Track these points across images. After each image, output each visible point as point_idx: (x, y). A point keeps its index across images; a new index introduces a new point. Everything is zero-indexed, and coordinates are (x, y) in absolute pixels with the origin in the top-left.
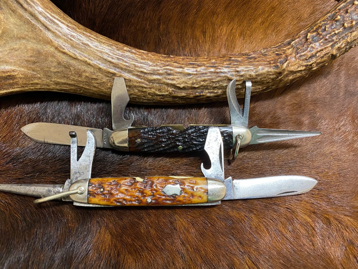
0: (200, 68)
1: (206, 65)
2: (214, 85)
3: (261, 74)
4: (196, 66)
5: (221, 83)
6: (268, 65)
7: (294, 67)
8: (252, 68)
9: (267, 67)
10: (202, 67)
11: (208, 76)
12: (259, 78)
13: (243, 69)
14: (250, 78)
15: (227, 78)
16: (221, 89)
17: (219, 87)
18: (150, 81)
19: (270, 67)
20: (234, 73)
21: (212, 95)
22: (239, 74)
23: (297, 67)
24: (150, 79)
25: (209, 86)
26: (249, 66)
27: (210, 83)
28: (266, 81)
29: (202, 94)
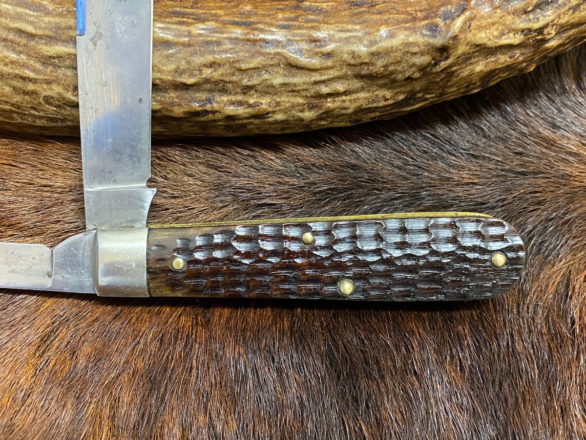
0: (201, 26)
1: (221, 18)
2: (245, 82)
3: (388, 52)
4: (190, 21)
5: (266, 76)
6: (408, 25)
7: (487, 31)
8: (358, 30)
9: (406, 29)
10: (206, 23)
11: (226, 52)
12: (380, 63)
13: (332, 32)
14: (352, 62)
15: (284, 60)
16: (269, 93)
17: (260, 88)
18: (47, 60)
19: (414, 30)
20: (305, 46)
21: (241, 111)
22: (318, 50)
23: (496, 33)
24: (45, 53)
25: (230, 82)
26: (350, 27)
27: (233, 74)
28: (401, 72)
29: (208, 107)
